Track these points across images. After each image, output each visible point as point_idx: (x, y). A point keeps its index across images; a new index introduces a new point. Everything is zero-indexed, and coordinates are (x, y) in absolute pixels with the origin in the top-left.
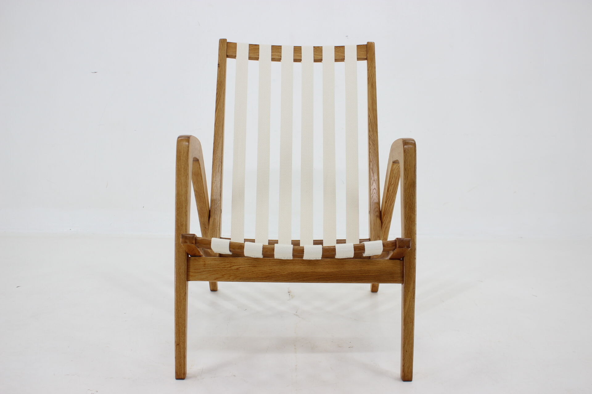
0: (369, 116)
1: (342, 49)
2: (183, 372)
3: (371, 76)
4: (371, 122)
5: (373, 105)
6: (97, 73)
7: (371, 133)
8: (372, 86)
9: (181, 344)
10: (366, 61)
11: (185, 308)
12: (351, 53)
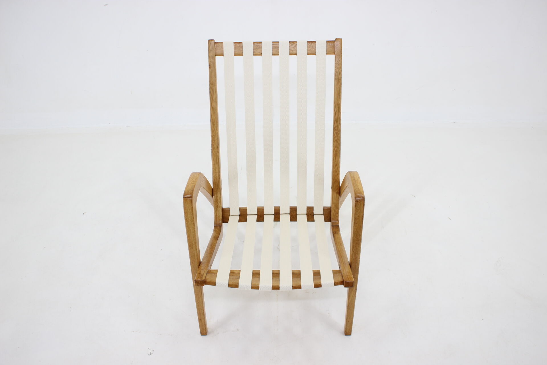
0: (334, 110)
1: (313, 44)
2: (205, 332)
3: (338, 72)
4: (336, 115)
5: (338, 100)
6: (108, 5)
7: (336, 125)
8: (338, 82)
9: (202, 319)
10: (334, 55)
11: (202, 301)
12: (321, 48)
